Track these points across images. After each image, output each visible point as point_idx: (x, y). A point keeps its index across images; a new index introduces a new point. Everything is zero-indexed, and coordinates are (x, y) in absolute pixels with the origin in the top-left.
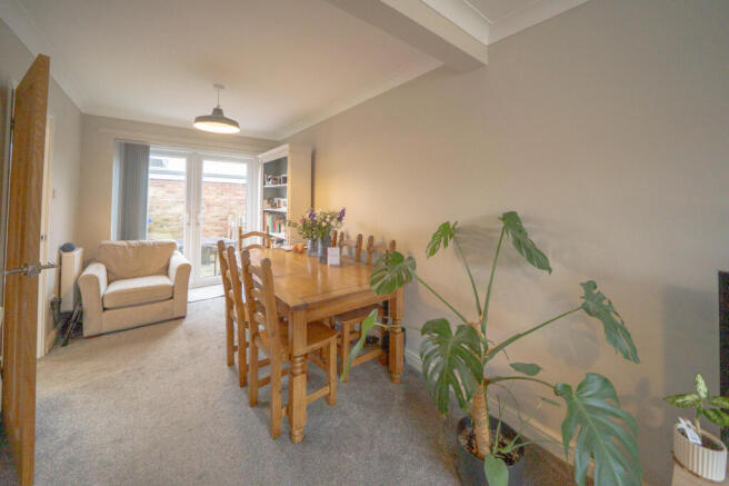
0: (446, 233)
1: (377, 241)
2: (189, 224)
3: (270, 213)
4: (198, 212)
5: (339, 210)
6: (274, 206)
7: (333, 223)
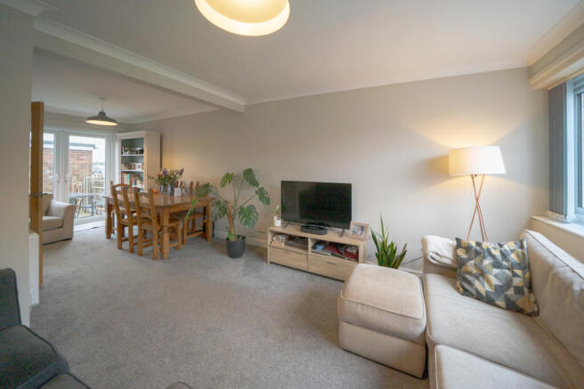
0: (228, 178)
1: (200, 184)
2: (58, 182)
3: (127, 173)
4: (66, 173)
5: (180, 169)
6: (130, 168)
7: (177, 175)
